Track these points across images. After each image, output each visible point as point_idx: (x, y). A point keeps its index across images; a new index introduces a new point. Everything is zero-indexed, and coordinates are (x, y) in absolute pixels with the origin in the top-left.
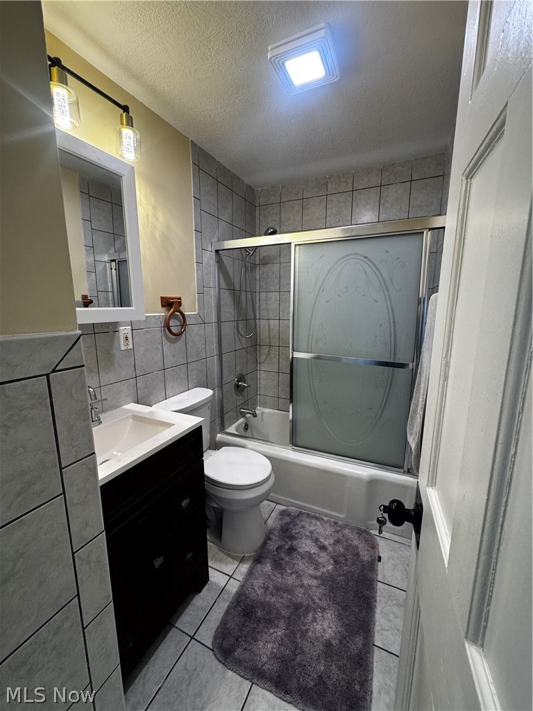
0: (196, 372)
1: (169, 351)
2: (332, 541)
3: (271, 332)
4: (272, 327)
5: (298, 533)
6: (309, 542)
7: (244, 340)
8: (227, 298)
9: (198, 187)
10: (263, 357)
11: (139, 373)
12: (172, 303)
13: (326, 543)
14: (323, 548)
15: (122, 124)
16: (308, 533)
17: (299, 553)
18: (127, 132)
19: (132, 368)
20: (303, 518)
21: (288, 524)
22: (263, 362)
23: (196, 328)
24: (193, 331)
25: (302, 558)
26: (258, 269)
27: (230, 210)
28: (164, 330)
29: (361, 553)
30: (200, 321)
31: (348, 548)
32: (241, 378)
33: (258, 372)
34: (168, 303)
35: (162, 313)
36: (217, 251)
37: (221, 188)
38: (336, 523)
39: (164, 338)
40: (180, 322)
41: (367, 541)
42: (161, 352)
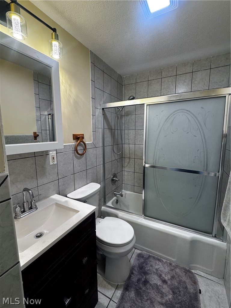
0: (91, 174)
1: (77, 164)
2: (169, 277)
3: (130, 151)
4: (131, 148)
5: (149, 270)
6: (156, 277)
7: (116, 155)
8: (108, 133)
9: (93, 75)
10: (126, 164)
11: (60, 177)
12: (79, 137)
13: (166, 278)
14: (164, 282)
15: (52, 38)
16: (155, 271)
17: (151, 285)
18: (55, 43)
19: (57, 174)
20: (151, 259)
21: (143, 263)
22: (126, 167)
23: (91, 150)
24: (90, 152)
25: (153, 288)
26: (124, 118)
27: (110, 87)
28: (74, 152)
29: (188, 286)
30: (94, 146)
31: (180, 282)
32: (115, 176)
33: (123, 172)
34: (76, 138)
35: (73, 143)
36: (103, 109)
37: (105, 75)
38: (171, 264)
39: (74, 157)
40: (83, 147)
41: (191, 278)
42: (72, 165)
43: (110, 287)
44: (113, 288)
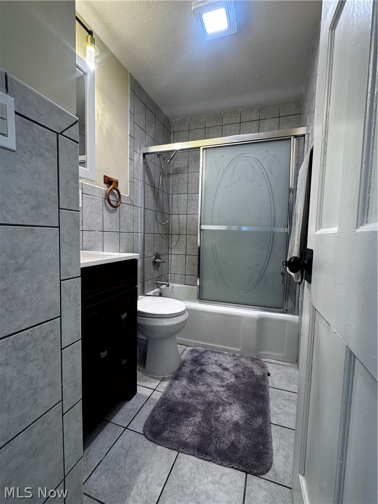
0: (126, 241)
1: (107, 219)
2: (232, 365)
3: (180, 224)
4: (181, 220)
5: (206, 361)
6: (214, 366)
7: (160, 226)
8: (149, 189)
9: (133, 106)
10: (174, 244)
11: (85, 228)
12: (112, 182)
13: (228, 367)
14: (226, 369)
15: (87, 41)
16: (213, 361)
17: (208, 373)
18: (90, 48)
20: (209, 353)
21: (198, 357)
22: (174, 248)
23: (127, 207)
24: (125, 208)
25: (211, 376)
26: (171, 177)
27: (154, 129)
28: (105, 202)
29: (255, 371)
30: (130, 203)
31: (245, 368)
32: (158, 256)
33: (170, 255)
34: (109, 181)
35: (104, 188)
36: (144, 154)
37: (148, 111)
38: (234, 355)
39: (104, 207)
40: (117, 199)
41: (258, 364)
42: (101, 217)
43: (153, 380)
44: (157, 381)
